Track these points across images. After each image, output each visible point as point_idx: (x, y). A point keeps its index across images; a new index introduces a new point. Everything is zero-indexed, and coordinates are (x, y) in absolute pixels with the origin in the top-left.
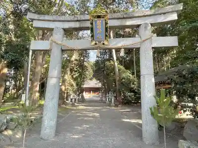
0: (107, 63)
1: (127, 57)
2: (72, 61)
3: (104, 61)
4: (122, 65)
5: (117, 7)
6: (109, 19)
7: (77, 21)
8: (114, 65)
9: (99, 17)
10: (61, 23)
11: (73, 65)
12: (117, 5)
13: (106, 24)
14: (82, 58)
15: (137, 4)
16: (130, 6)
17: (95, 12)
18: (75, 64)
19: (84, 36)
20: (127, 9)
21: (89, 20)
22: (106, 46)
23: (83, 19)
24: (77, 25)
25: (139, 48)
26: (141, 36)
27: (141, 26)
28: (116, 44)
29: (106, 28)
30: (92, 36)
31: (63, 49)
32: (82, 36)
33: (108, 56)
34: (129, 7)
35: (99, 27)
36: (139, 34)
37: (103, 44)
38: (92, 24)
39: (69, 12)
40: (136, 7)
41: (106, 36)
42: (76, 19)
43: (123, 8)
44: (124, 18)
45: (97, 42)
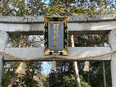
0: (67, 78)
1: (94, 69)
2: (17, 74)
3: (62, 74)
4: (87, 82)
5: (79, 6)
6: (69, 22)
7: (28, 23)
8: (76, 81)
9: (56, 19)
10: (6, 25)
11: (18, 81)
12: (79, 3)
13: (65, 28)
14: (31, 70)
15: (105, 3)
16: (97, 5)
17: (51, 10)
18: (20, 78)
19: (35, 40)
20: (92, 9)
21: (43, 23)
22: (64, 57)
23: (36, 21)
24: (27, 28)
25: (110, 61)
26: (112, 45)
27: (111, 32)
28: (78, 55)
29: (65, 34)
30: (47, 43)
31: (5, 59)
32: (33, 40)
33: (67, 67)
34: (95, 6)
35: (56, 32)
36: (109, 42)
37: (61, 54)
38: (46, 28)
39: (17, 9)
40: (104, 6)
41: (65, 43)
42: (26, 21)
43: (87, 7)
44: (88, 22)
45: (53, 51)
